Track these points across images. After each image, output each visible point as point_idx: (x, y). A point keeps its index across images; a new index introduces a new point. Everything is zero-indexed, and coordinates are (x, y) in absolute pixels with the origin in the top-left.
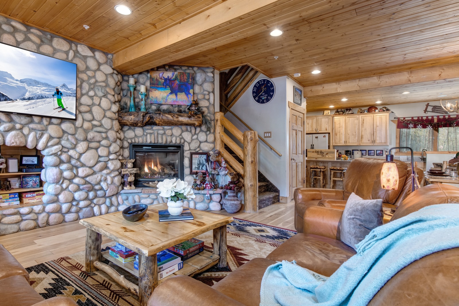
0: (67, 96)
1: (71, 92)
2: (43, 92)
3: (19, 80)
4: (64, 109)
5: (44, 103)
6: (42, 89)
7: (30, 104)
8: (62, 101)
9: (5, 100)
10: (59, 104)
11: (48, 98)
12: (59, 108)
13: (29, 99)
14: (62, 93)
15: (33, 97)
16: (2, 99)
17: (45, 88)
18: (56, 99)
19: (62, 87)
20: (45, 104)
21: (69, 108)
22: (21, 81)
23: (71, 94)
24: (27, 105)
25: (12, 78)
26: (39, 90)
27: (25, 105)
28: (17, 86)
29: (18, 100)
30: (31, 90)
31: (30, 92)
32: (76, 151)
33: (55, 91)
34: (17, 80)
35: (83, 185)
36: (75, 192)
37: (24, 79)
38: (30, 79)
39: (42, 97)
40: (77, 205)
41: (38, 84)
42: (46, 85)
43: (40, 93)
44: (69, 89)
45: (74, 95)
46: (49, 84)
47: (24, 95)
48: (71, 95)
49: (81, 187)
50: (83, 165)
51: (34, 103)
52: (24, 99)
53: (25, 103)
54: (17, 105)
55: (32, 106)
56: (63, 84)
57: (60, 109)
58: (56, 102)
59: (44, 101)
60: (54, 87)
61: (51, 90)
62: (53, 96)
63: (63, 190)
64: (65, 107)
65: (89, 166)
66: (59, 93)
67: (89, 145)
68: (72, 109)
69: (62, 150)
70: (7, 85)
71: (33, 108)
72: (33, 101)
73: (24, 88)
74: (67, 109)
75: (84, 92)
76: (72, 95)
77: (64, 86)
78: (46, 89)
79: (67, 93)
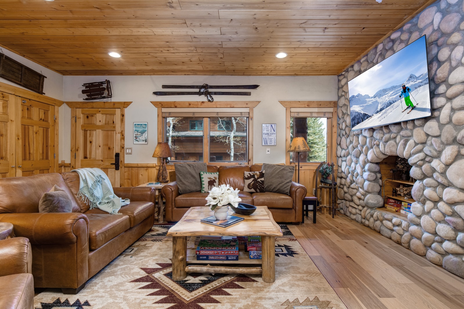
0: (416, 88)
1: (420, 81)
2: (391, 98)
3: (373, 96)
4: (414, 108)
5: (392, 109)
6: (389, 94)
7: (382, 115)
8: (411, 98)
9: (367, 118)
10: (407, 104)
11: (396, 101)
12: (408, 108)
13: (381, 110)
14: (410, 88)
15: (383, 108)
16: (366, 118)
17: (392, 92)
18: (403, 99)
19: (409, 80)
20: (394, 109)
21: (419, 104)
22: (375, 97)
23: (421, 82)
24: (380, 116)
25: (369, 97)
26: (386, 98)
27: (378, 118)
28: (372, 103)
29: (374, 114)
30: (382, 100)
31: (380, 103)
32: (440, 160)
33: (402, 90)
34: (372, 98)
35: (448, 216)
36: (440, 222)
37: (376, 94)
38: (380, 91)
39: (390, 104)
40: (441, 242)
41: (386, 92)
42: (393, 88)
43: (388, 100)
44: (417, 78)
45: (425, 82)
46: (395, 85)
47: (377, 108)
48: (421, 84)
49: (447, 218)
50: (450, 185)
51: (385, 113)
52: (378, 112)
53: (379, 115)
54: (374, 119)
55: (383, 116)
56: (409, 76)
57: (409, 110)
58: (404, 102)
59: (393, 107)
60: (400, 86)
61: (397, 91)
62: (400, 97)
63: (424, 213)
64: (415, 104)
65: (459, 186)
66: (407, 90)
67: (459, 152)
68: (424, 103)
69: (425, 158)
70: (367, 105)
71: (384, 117)
72: (384, 111)
73: (377, 101)
74: (418, 106)
75: (454, 63)
76: (423, 84)
77: (411, 77)
78: (392, 94)
79: (416, 84)
